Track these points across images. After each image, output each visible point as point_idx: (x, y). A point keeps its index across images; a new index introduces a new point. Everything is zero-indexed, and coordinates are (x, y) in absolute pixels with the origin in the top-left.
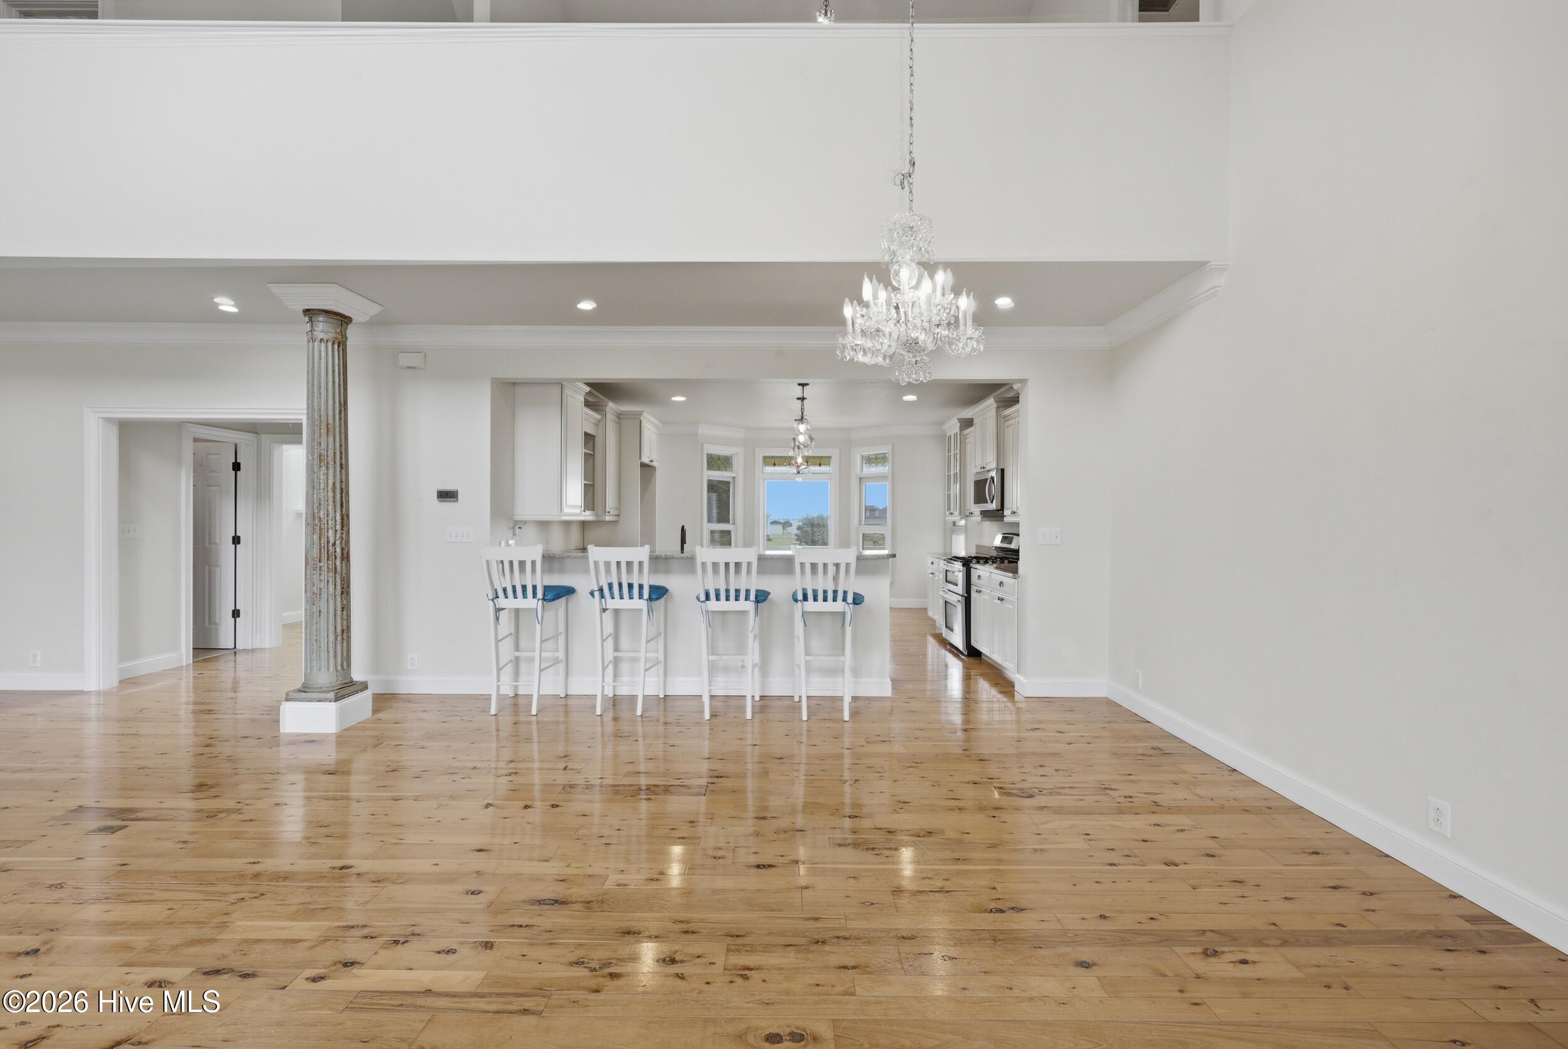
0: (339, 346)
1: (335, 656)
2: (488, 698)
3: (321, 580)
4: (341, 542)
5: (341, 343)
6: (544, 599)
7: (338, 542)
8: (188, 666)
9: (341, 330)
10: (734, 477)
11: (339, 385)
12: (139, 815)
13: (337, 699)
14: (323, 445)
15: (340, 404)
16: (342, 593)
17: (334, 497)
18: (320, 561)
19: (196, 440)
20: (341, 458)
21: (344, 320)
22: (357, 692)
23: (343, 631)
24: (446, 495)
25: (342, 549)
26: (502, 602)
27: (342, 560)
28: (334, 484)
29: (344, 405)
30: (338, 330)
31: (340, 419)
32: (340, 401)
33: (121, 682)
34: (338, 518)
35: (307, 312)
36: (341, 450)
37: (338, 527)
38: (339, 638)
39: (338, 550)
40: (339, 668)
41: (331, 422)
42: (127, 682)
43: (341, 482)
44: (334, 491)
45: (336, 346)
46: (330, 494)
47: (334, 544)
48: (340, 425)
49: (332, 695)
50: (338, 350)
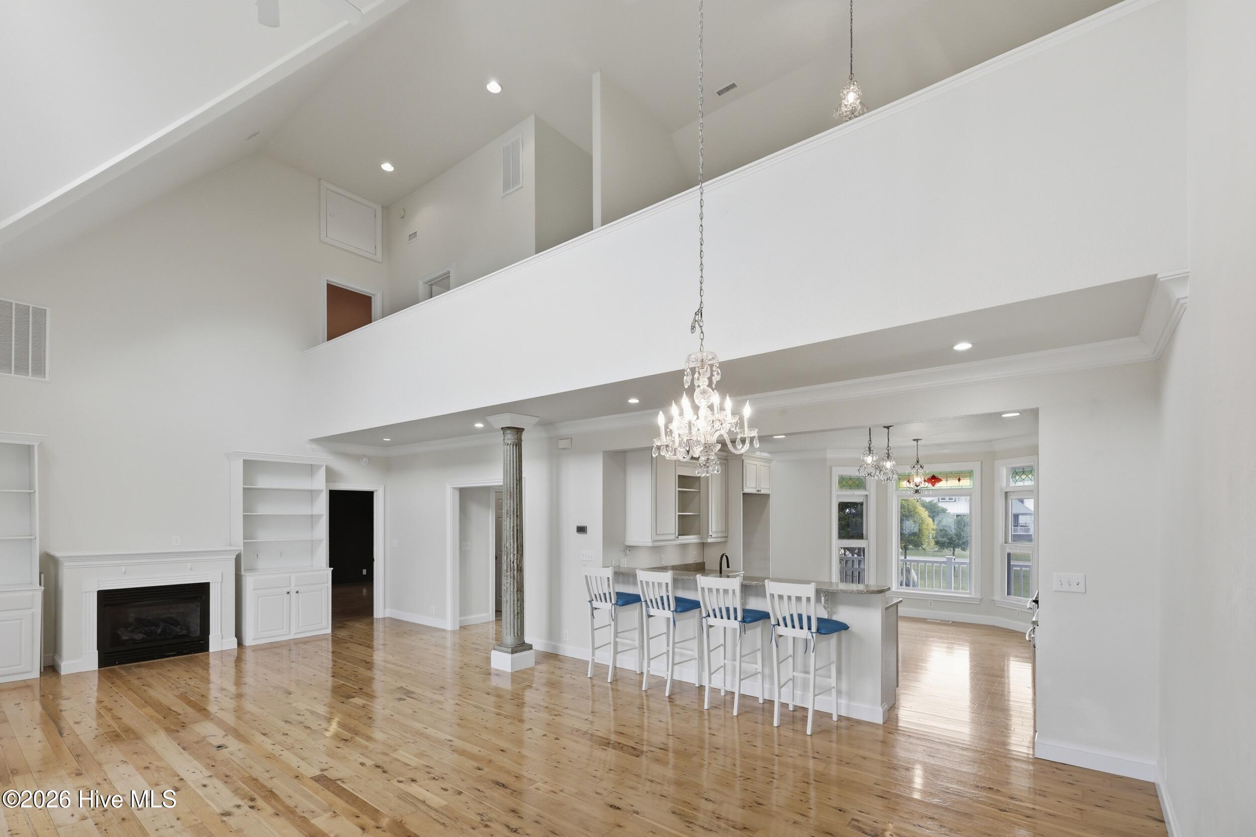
0: (516, 446)
1: (514, 628)
2: (587, 663)
3: (507, 583)
4: (517, 561)
5: (518, 445)
6: (616, 604)
7: (515, 561)
8: (493, 622)
9: (518, 437)
10: (867, 495)
11: (516, 469)
12: (414, 696)
13: (512, 653)
14: (509, 505)
15: (517, 480)
16: (518, 591)
17: (513, 535)
18: (507, 572)
19: (496, 492)
20: (517, 512)
21: (519, 431)
22: (525, 650)
23: (518, 613)
24: (581, 530)
25: (517, 565)
26: (596, 604)
27: (518, 571)
28: (513, 527)
29: (520, 480)
30: (516, 437)
31: (517, 488)
32: (517, 478)
33: (460, 627)
34: (515, 547)
35: (502, 428)
36: (517, 507)
37: (515, 552)
38: (516, 617)
39: (515, 565)
40: (516, 635)
41: (512, 491)
42: (463, 628)
43: (517, 526)
44: (513, 531)
45: (515, 447)
46: (512, 533)
47: (513, 562)
48: (517, 492)
49: (510, 650)
50: (516, 449)
